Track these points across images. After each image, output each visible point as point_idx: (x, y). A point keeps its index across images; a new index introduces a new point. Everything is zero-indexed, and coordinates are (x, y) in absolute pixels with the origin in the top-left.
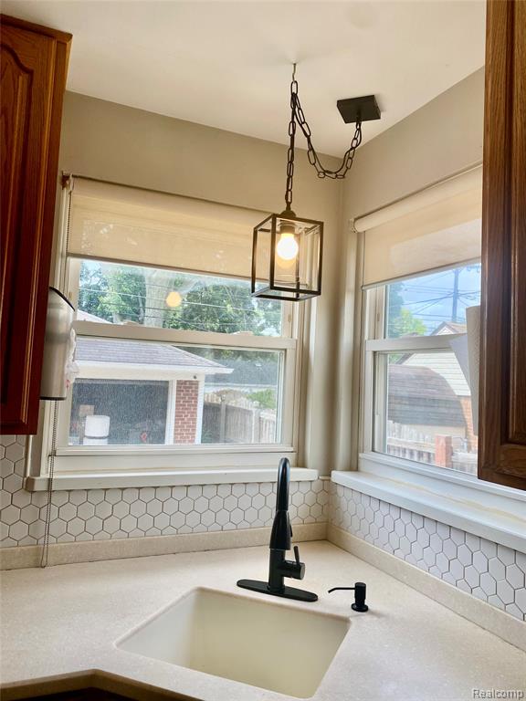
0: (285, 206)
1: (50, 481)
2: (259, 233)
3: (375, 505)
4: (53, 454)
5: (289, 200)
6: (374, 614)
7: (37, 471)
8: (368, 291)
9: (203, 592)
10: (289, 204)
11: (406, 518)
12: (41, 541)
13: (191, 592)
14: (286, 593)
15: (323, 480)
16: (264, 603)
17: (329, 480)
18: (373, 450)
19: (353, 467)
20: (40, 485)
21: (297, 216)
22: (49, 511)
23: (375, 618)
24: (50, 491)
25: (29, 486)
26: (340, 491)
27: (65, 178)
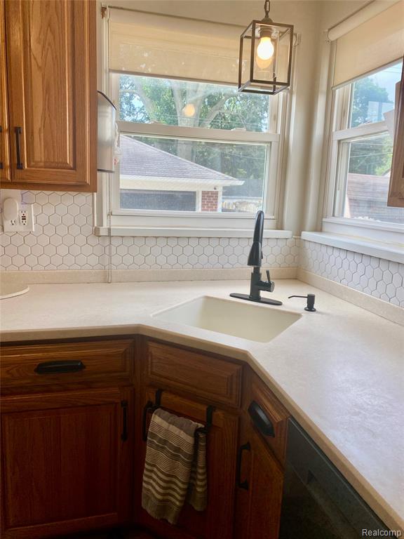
0: (265, 14)
1: (109, 229)
2: (244, 39)
3: (330, 250)
4: (110, 214)
5: (268, 10)
6: (319, 313)
7: (101, 223)
8: (337, 91)
9: (207, 298)
10: (267, 13)
11: (350, 257)
12: (107, 267)
13: (201, 298)
14: (262, 300)
15: (295, 239)
16: (246, 305)
17: (300, 239)
18: (333, 216)
19: (318, 228)
20: (103, 232)
21: (274, 22)
22: (110, 249)
23: (320, 315)
24: (110, 236)
25: (96, 232)
26: (307, 245)
27: (103, 9)
